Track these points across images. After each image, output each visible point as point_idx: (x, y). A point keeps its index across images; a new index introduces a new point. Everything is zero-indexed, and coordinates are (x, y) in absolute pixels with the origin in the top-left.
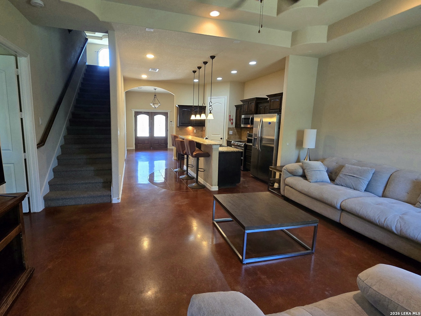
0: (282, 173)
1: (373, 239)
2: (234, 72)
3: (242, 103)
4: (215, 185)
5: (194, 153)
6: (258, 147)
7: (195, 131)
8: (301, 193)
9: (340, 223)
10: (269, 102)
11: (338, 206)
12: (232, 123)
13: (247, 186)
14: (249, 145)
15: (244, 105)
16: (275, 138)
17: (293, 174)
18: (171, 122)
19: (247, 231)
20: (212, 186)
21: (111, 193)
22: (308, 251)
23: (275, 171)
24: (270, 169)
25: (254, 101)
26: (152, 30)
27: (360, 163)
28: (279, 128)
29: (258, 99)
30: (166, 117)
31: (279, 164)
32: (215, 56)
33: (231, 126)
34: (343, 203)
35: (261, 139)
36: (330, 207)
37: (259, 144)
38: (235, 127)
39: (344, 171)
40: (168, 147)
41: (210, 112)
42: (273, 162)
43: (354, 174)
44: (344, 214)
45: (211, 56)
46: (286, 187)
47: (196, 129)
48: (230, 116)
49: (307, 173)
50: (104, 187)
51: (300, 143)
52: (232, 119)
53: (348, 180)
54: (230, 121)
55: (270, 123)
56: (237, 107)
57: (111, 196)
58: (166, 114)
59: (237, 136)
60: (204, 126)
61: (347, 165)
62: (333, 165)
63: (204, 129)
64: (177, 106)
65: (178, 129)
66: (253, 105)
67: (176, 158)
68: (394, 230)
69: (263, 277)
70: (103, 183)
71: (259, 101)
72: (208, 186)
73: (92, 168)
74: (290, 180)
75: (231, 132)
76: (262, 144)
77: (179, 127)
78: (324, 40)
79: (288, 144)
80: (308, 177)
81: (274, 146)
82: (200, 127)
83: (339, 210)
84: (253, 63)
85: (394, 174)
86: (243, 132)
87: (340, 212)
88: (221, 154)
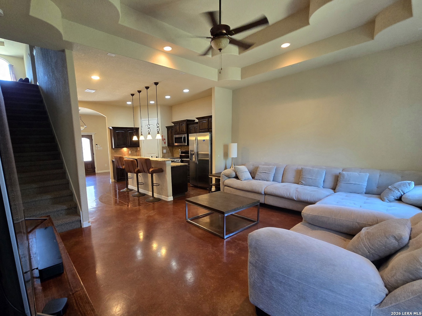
0: (221, 178)
1: (284, 207)
2: (168, 97)
3: (173, 125)
4: (171, 196)
5: (151, 170)
6: (196, 160)
7: (130, 152)
8: (237, 189)
9: (265, 203)
10: (199, 123)
11: (263, 193)
12: (165, 143)
13: (193, 193)
14: (186, 160)
15: (175, 126)
16: (209, 153)
17: (229, 177)
18: (97, 145)
19: (226, 215)
20: (168, 197)
21: (81, 218)
22: (256, 223)
23: (212, 177)
24: (209, 176)
25: (185, 123)
26: (114, 55)
27: (266, 164)
28: (211, 144)
29: (188, 121)
30: (90, 140)
31: (214, 172)
32: (158, 83)
33: (164, 145)
34: (266, 189)
35: (198, 154)
36: (257, 194)
37: (196, 158)
38: (168, 146)
39: (259, 170)
40: (96, 171)
41: (158, 132)
42: (210, 171)
43: (266, 171)
44: (266, 196)
45: (154, 83)
46: (226, 187)
47: (130, 150)
48: (163, 136)
49: (238, 175)
50: (68, 214)
51: (226, 155)
52: (165, 139)
53: (263, 175)
54: (163, 141)
55: (204, 140)
56: (168, 128)
57: (81, 221)
58: (90, 137)
59: (170, 154)
60: (139, 146)
61: (260, 166)
62: (251, 167)
63: (139, 149)
64: (111, 128)
65: (114, 151)
66: (184, 125)
67: (113, 180)
68: (295, 198)
69: (240, 242)
70: (68, 209)
71: (189, 122)
72: (163, 198)
73: (49, 197)
74: (228, 181)
75: (165, 151)
76: (199, 159)
77: (113, 149)
78: (239, 79)
79: (219, 156)
80: (240, 177)
81: (209, 159)
82: (134, 148)
83: (263, 195)
84: (186, 91)
85: (286, 167)
86: (175, 150)
87: (264, 196)
88: (173, 168)
